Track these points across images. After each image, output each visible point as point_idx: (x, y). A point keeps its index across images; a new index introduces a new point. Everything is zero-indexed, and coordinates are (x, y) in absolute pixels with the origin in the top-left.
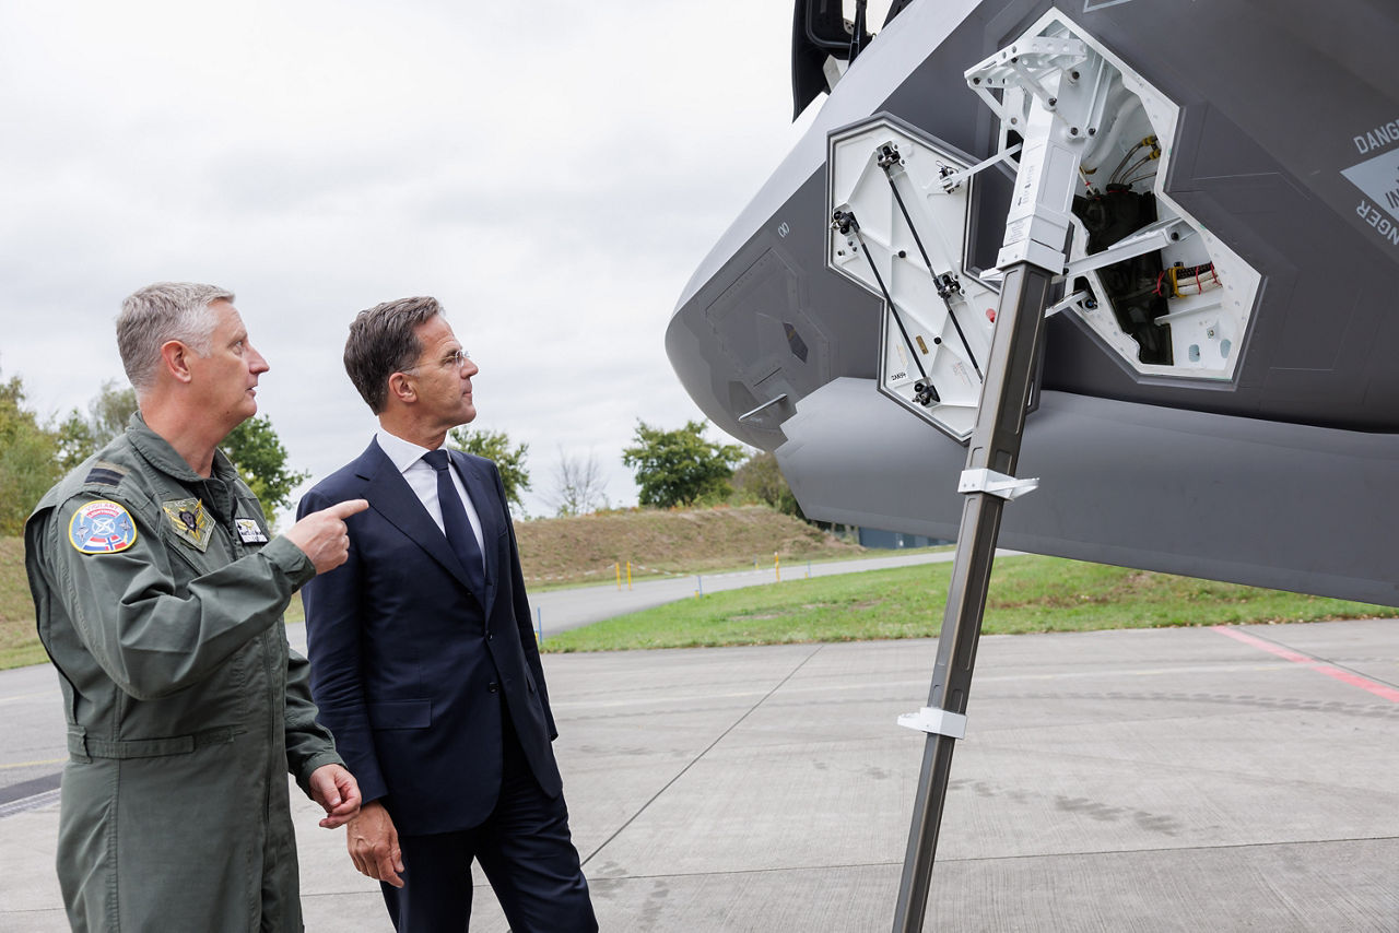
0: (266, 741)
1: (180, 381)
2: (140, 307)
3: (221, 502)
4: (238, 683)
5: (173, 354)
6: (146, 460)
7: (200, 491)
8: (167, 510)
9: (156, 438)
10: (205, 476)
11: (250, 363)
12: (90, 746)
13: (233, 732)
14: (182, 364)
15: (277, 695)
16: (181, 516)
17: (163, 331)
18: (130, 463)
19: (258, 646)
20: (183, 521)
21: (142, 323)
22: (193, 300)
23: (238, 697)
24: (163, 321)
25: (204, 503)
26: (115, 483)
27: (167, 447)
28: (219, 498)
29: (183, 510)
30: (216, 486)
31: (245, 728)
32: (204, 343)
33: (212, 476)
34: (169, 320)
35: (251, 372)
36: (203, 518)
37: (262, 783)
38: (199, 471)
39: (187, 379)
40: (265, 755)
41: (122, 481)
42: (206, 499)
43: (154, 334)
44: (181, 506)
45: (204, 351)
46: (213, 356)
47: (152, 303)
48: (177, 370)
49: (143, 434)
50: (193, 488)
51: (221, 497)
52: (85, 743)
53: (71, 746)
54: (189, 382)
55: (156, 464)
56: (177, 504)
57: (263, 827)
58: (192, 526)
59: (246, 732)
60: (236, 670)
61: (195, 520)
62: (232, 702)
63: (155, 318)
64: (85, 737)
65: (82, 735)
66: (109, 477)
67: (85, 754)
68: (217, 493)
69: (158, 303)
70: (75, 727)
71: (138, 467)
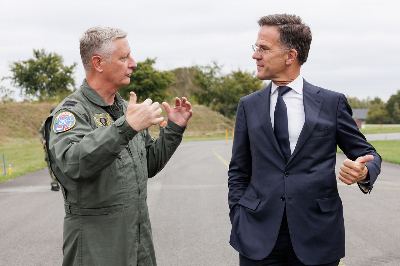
0: (138, 210)
1: (98, 72)
2: (87, 39)
3: (117, 114)
4: (125, 187)
5: (97, 61)
6: (87, 98)
7: (109, 110)
8: (95, 118)
9: (91, 89)
10: (111, 104)
11: (129, 64)
12: (71, 210)
13: (124, 206)
14: (99, 64)
15: (142, 192)
16: (100, 120)
17: (94, 51)
18: (81, 99)
19: (133, 172)
20: (101, 122)
21: (87, 46)
22: (107, 39)
23: (126, 193)
24: (94, 47)
25: (111, 115)
26: (73, 106)
27: (95, 93)
28: (116, 113)
29: (102, 118)
30: (115, 108)
31: (128, 205)
32: (109, 57)
33: (114, 103)
34: (96, 46)
35: (128, 67)
36: (110, 121)
37: (136, 227)
38: (109, 101)
39: (101, 71)
40: (137, 216)
41: (76, 105)
42: (111, 113)
43: (91, 51)
44: (101, 116)
45: (109, 60)
46: (112, 63)
47: (91, 38)
48: (97, 67)
49: (86, 88)
50: (106, 109)
51: (117, 112)
52: (70, 208)
53: (66, 209)
54: (101, 72)
55: (91, 100)
56: (99, 115)
57: (137, 244)
58: (105, 124)
59: (129, 207)
60: (124, 182)
61: (106, 122)
62: (123, 195)
63: (92, 45)
64: (70, 206)
65: (69, 205)
66: (71, 103)
67: (69, 212)
68: (116, 111)
69: (93, 38)
70: (66, 202)
71: (84, 100)
